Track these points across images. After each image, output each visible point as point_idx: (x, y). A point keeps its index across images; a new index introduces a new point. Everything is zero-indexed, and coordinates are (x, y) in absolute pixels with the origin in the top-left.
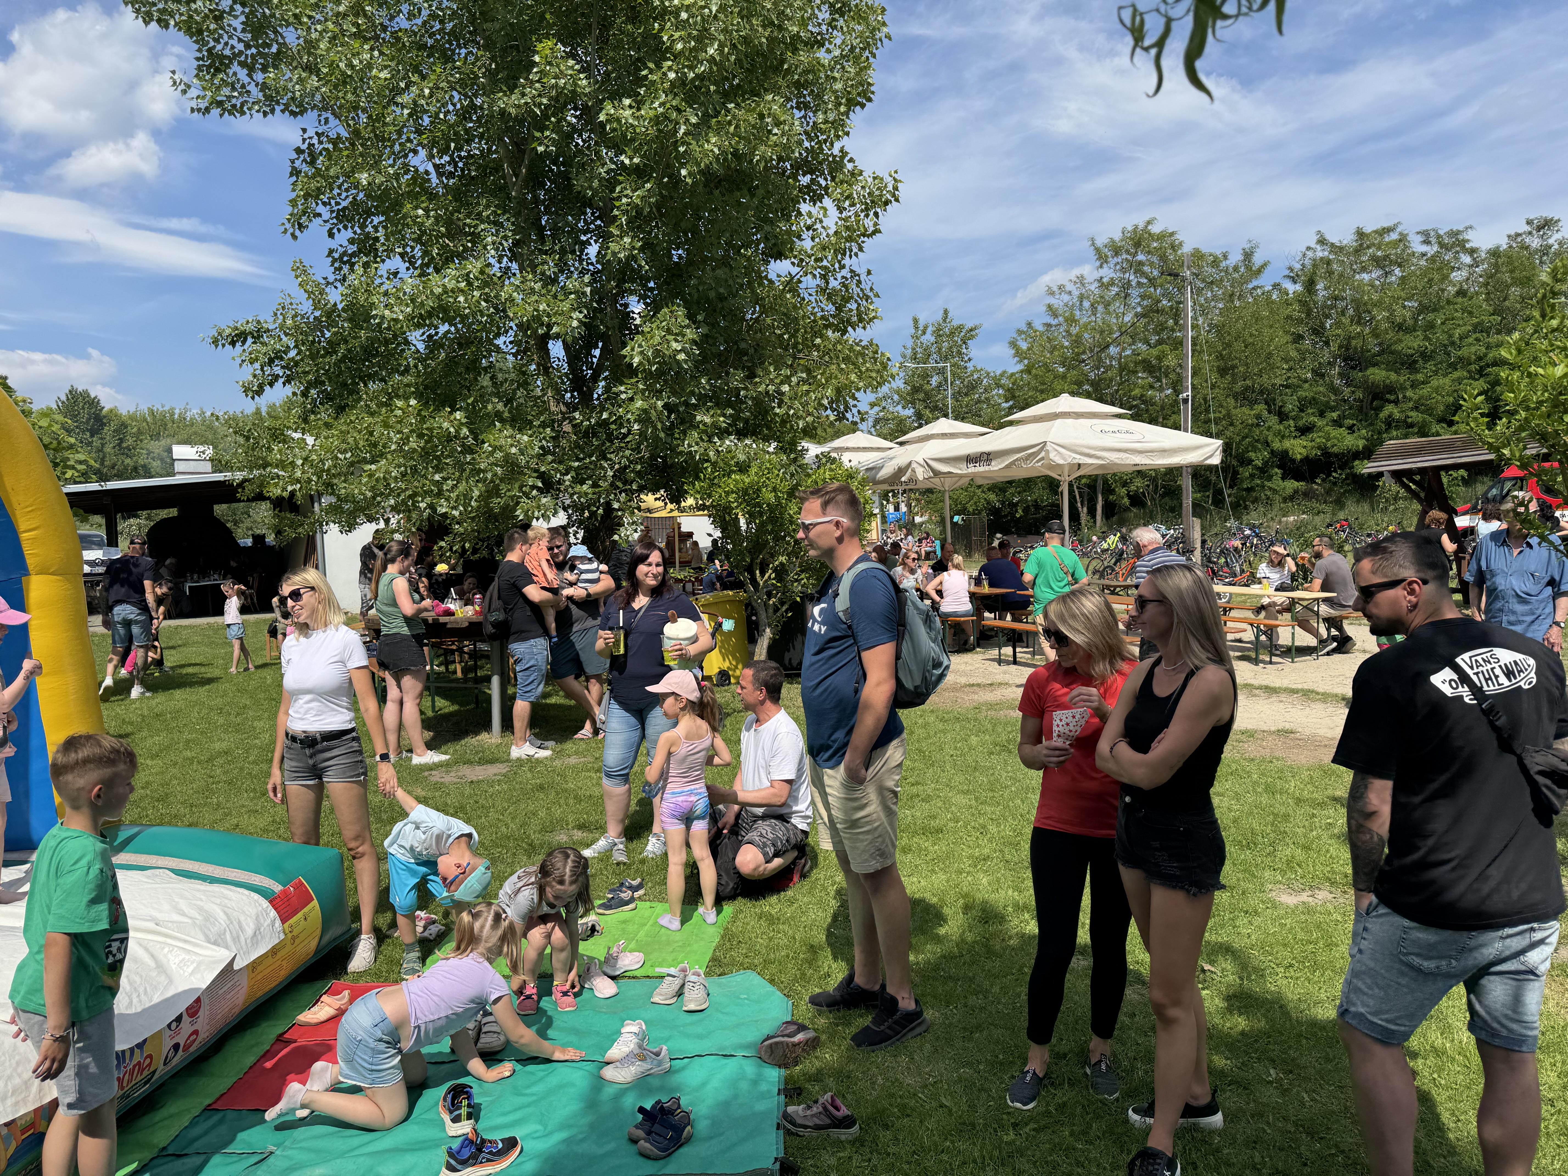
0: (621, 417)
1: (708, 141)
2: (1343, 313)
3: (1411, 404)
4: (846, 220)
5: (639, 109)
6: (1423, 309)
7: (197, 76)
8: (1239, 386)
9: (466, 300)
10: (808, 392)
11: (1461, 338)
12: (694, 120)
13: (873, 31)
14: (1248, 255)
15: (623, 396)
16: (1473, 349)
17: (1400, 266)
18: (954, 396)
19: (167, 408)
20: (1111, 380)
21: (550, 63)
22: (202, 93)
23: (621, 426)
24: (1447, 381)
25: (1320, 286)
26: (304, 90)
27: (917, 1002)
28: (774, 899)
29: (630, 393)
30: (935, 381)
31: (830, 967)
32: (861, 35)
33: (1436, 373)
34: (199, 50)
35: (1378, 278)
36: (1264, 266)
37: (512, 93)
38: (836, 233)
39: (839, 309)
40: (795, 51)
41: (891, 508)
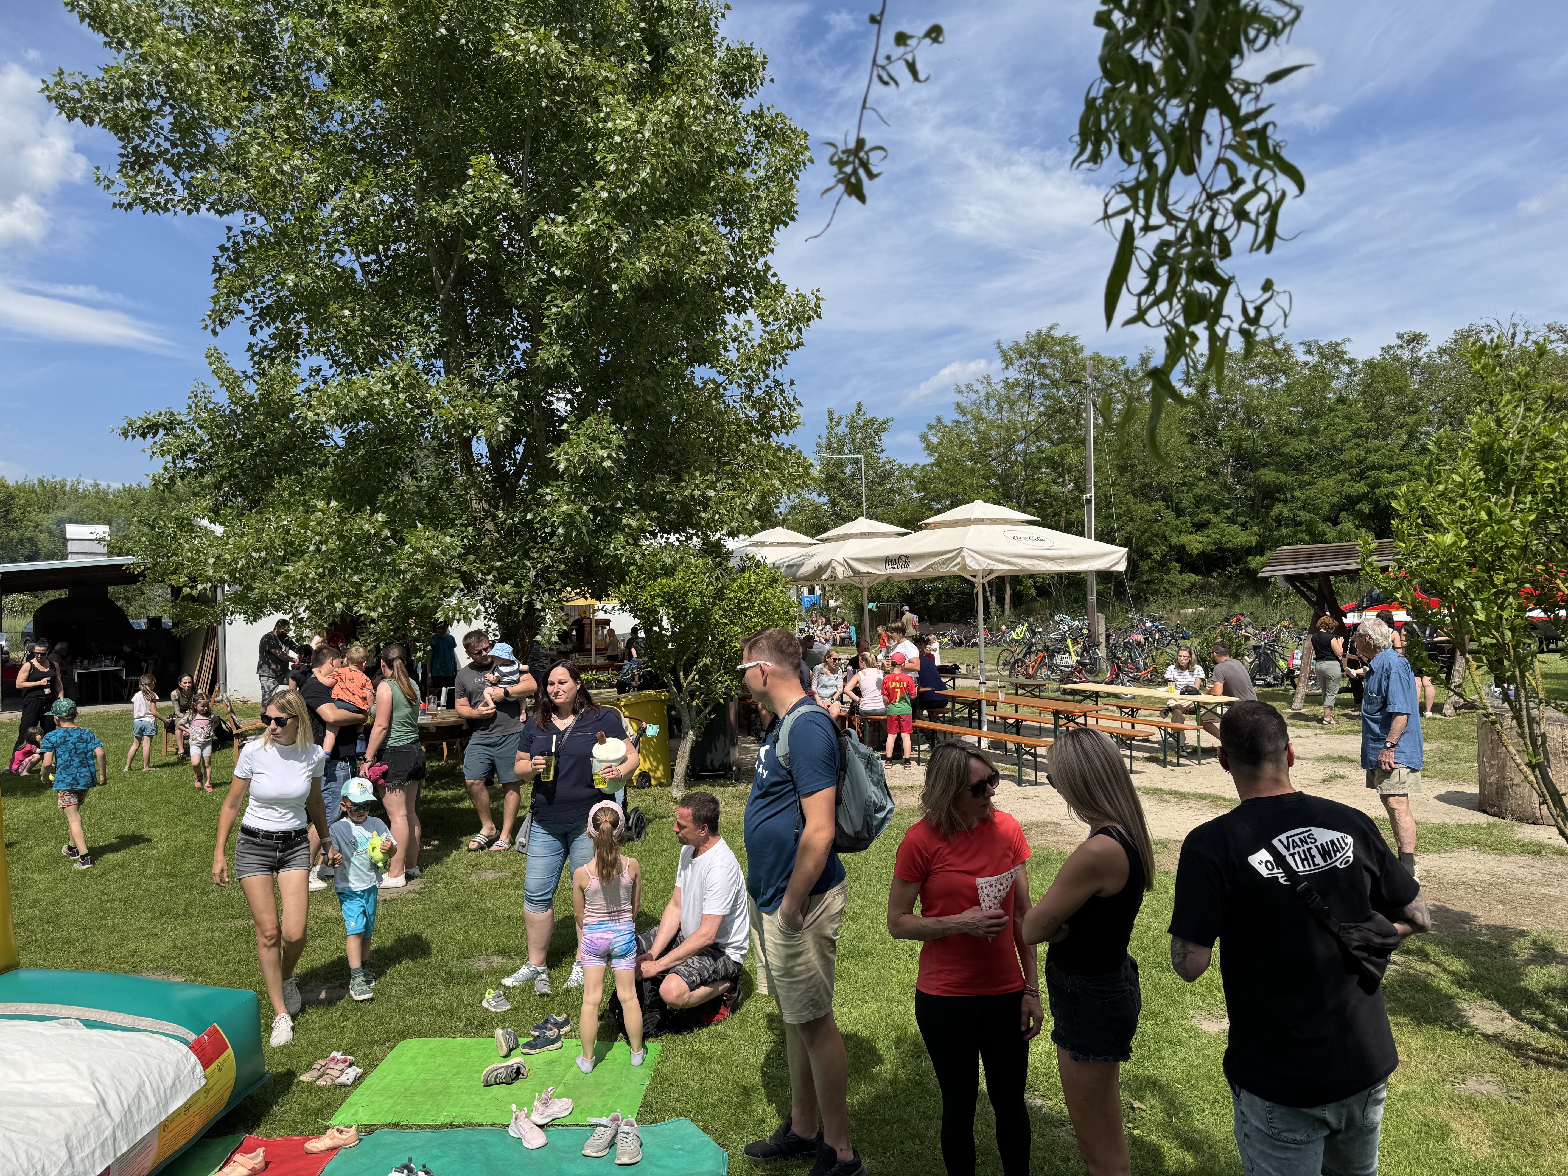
0: (545, 518)
1: (639, 259)
2: (1234, 416)
3: (1299, 504)
4: (770, 333)
5: (571, 225)
6: (1307, 415)
7: (120, 171)
8: (1138, 484)
9: (391, 403)
10: (733, 498)
11: (1342, 443)
12: (625, 238)
13: (796, 155)
15: (549, 498)
16: (1354, 453)
17: (1285, 373)
18: (868, 485)
19: (58, 479)
21: (482, 177)
22: (126, 190)
23: (545, 526)
24: (1331, 482)
25: (1212, 389)
26: (232, 191)
27: (855, 1152)
28: (703, 1033)
29: (556, 496)
30: (849, 470)
31: (764, 1111)
32: (784, 158)
33: (1320, 475)
34: (124, 147)
35: (1265, 384)
37: (444, 203)
38: (760, 345)
39: (763, 415)
40: (722, 169)
41: (806, 592)
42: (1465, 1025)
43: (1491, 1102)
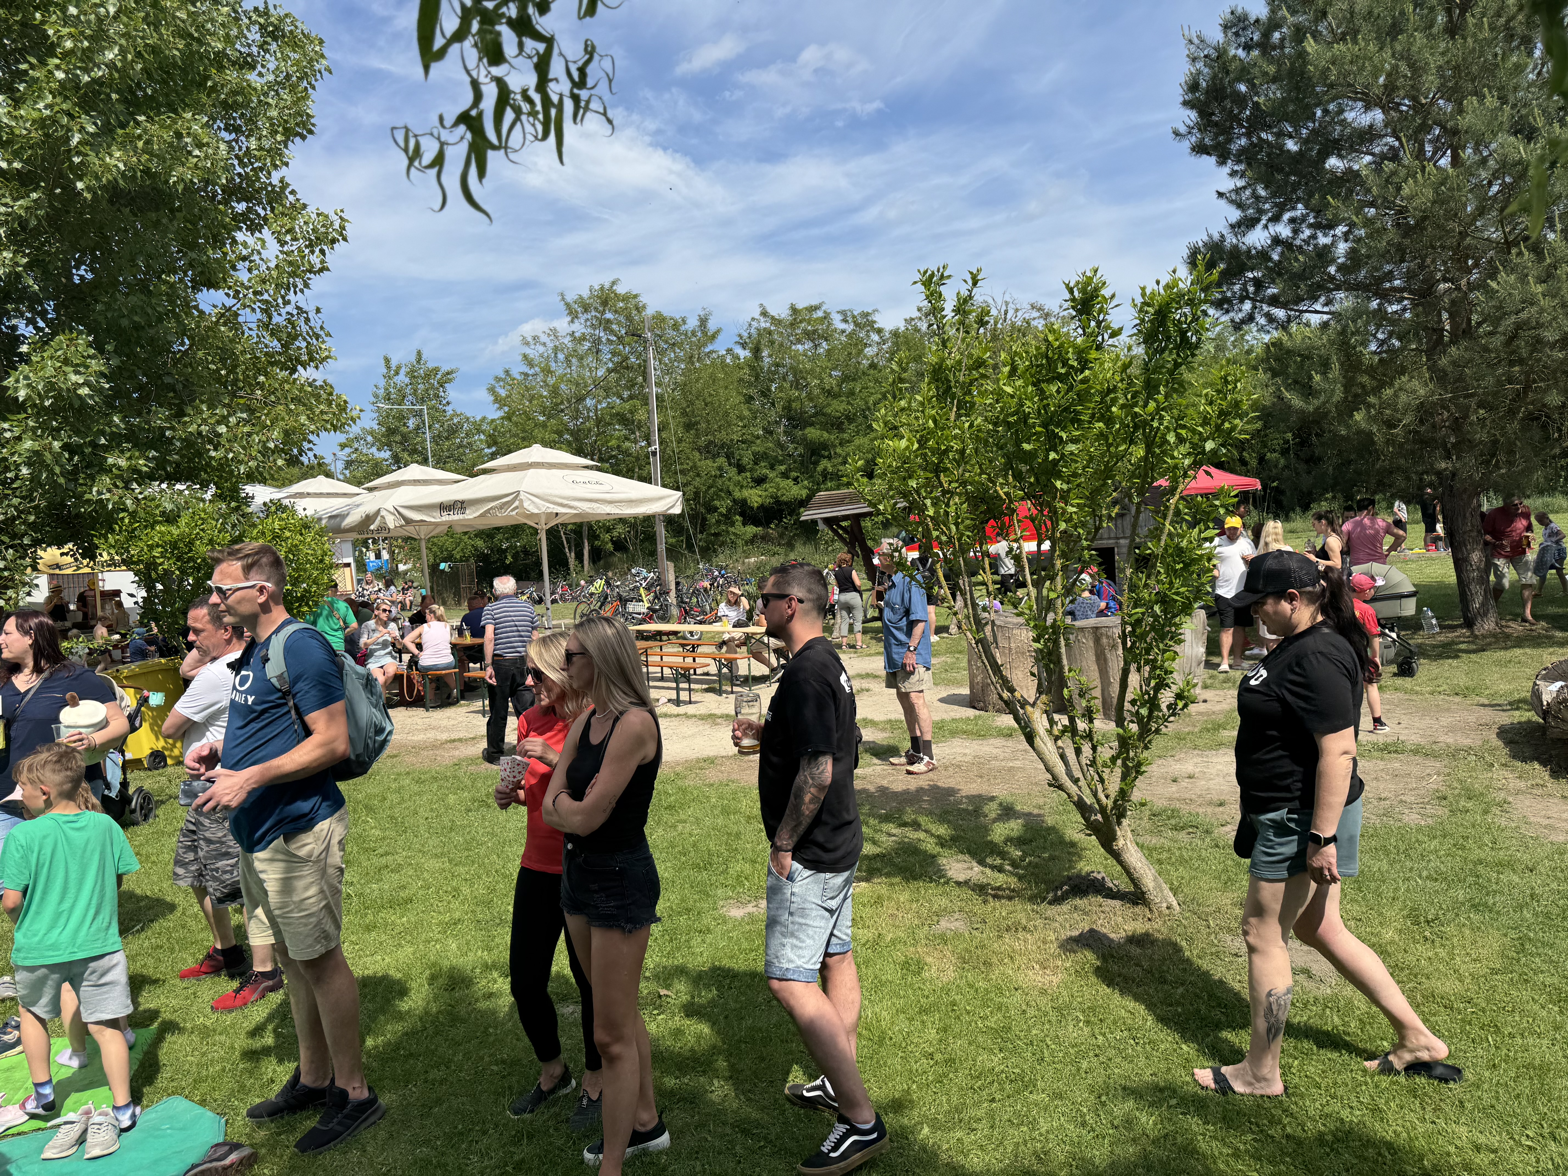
1: (110, 155)
2: (784, 378)
3: (840, 460)
4: (288, 254)
5: (17, 108)
6: (845, 378)
8: (703, 441)
10: (249, 435)
12: (91, 129)
13: (311, 61)
14: (703, 322)
15: (8, 435)
17: (826, 339)
18: (433, 439)
20: (590, 430)
25: (765, 353)
29: (17, 432)
30: (412, 423)
32: (297, 63)
33: (857, 433)
35: (810, 350)
36: (718, 332)
38: (277, 266)
39: (286, 346)
40: (221, 68)
41: (371, 556)
42: (943, 876)
43: (957, 935)
